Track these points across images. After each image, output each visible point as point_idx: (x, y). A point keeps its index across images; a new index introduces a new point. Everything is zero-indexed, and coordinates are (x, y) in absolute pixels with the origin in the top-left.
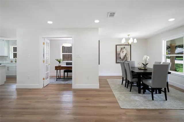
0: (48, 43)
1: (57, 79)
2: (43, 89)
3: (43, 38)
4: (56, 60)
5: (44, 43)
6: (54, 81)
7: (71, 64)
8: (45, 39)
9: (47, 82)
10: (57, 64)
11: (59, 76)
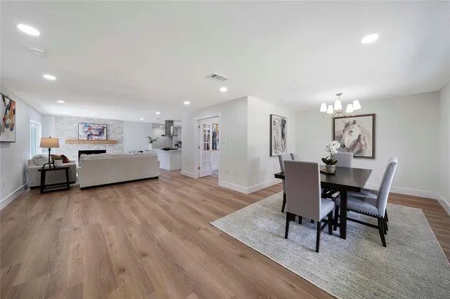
0: (206, 125)
3: (198, 120)
8: (201, 121)
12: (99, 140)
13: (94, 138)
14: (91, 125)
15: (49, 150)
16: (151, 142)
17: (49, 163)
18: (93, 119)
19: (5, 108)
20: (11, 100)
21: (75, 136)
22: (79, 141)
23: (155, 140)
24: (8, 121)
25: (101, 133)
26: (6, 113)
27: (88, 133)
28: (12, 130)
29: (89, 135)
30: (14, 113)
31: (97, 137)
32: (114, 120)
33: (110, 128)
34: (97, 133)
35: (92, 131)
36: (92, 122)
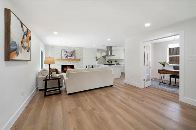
0: (149, 47)
1: (160, 83)
2: (144, 90)
3: (143, 42)
4: (159, 63)
5: (144, 47)
6: (156, 84)
7: (178, 68)
8: (146, 43)
9: (149, 83)
10: (161, 67)
11: (162, 80)
12: (71, 59)
13: (69, 58)
14: (67, 51)
15: (49, 66)
16: (97, 60)
17: (49, 75)
18: (68, 47)
19: (23, 33)
20: (28, 29)
21: (60, 57)
22: (62, 60)
23: (99, 59)
24: (25, 44)
25: (72, 55)
26: (24, 38)
27: (66, 55)
28: (28, 51)
29: (66, 56)
30: (30, 40)
31: (70, 57)
32: (78, 48)
33: (76, 52)
34: (70, 55)
35: (68, 54)
36: (67, 49)
